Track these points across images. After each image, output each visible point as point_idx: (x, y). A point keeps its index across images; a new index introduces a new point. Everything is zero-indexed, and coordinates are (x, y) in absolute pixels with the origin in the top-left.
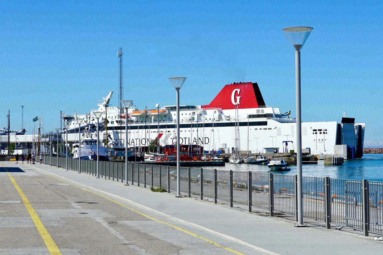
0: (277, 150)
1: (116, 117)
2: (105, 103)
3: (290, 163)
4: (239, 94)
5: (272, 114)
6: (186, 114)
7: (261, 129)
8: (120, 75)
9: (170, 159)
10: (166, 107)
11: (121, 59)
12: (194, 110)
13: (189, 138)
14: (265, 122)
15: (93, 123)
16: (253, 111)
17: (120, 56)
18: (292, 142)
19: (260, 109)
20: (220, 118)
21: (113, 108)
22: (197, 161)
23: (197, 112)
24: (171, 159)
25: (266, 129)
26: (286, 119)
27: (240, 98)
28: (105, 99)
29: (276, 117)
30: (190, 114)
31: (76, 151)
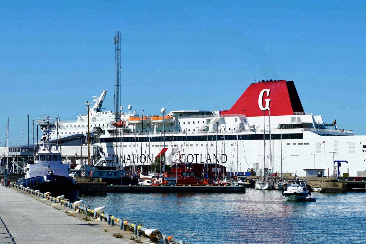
0: (321, 173)
1: (108, 125)
2: (96, 106)
3: (336, 191)
4: (268, 96)
5: (312, 123)
6: (199, 122)
7: (294, 144)
8: (116, 68)
9: (170, 182)
10: (173, 113)
11: (118, 46)
12: (210, 117)
13: (201, 155)
14: (300, 134)
15: (78, 133)
16: (287, 119)
17: (117, 42)
18: (347, 162)
19: (296, 116)
20: (242, 128)
21: (106, 113)
22: (207, 186)
23: (213, 120)
24: (172, 182)
25: (301, 144)
26: (330, 130)
27: (270, 101)
28: (96, 101)
29: (317, 128)
30: (204, 122)
31: (28, 168)
